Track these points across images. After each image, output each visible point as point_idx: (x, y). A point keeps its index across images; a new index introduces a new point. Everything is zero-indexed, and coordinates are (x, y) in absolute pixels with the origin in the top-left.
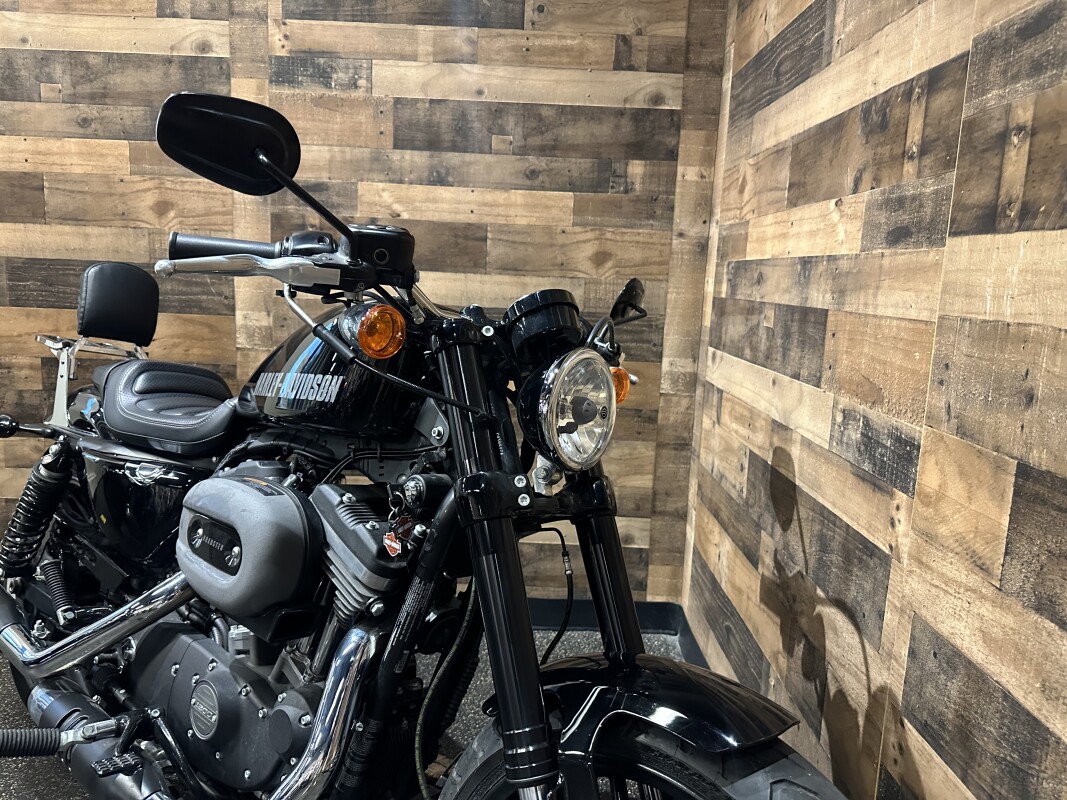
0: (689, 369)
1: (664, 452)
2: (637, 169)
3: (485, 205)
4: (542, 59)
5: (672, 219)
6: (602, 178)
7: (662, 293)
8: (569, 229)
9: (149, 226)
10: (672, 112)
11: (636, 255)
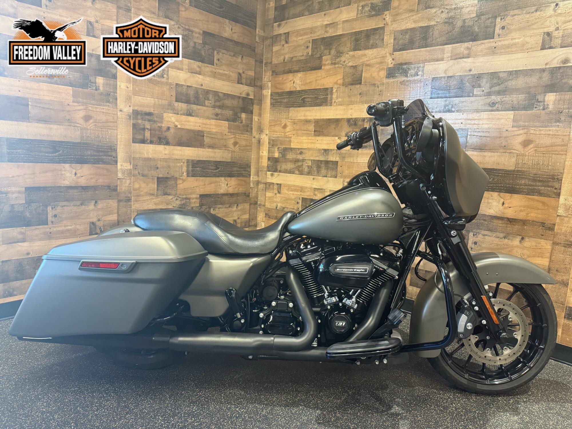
0: (257, 179)
1: (252, 206)
2: (243, 115)
3: (204, 124)
4: (219, 76)
5: (252, 132)
6: (235, 118)
8: (227, 134)
9: (81, 126)
10: (251, 99)
11: (244, 143)
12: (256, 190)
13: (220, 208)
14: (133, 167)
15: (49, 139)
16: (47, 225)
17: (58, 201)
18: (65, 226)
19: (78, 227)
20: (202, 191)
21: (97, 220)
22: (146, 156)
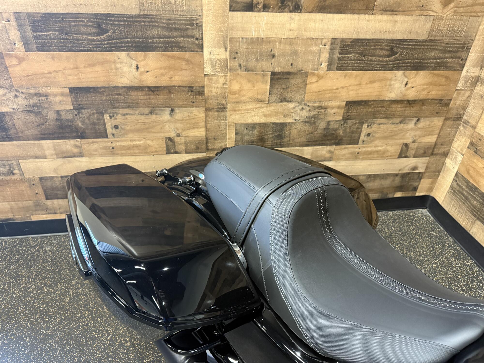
1: (448, 122)
7: (477, 24)
12: (467, 94)
13: (382, 124)
14: (230, 56)
15: (89, 10)
16: (107, 137)
17: (118, 108)
18: (131, 141)
19: (149, 142)
20: (353, 96)
21: (175, 135)
22: (254, 35)
